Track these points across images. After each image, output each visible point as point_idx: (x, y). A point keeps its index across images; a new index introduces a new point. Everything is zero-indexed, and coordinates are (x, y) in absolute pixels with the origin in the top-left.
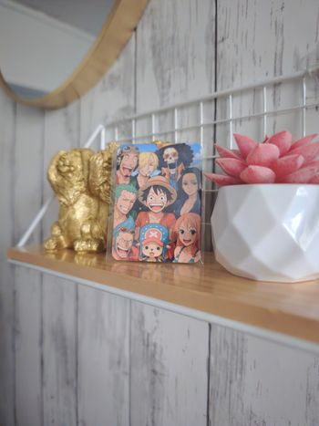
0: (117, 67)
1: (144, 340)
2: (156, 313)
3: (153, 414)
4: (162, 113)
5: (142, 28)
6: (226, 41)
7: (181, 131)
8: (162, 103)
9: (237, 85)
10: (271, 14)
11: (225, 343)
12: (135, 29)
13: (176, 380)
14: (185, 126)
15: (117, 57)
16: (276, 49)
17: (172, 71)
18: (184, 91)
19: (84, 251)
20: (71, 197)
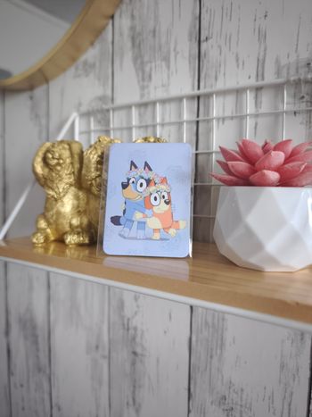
0: (91, 54)
1: (124, 325)
2: (136, 299)
3: (134, 392)
4: (145, 105)
5: (121, 16)
6: (210, 41)
7: (163, 125)
8: (142, 96)
9: (220, 86)
10: (255, 20)
12: (112, 17)
13: (158, 361)
14: (167, 120)
15: (92, 44)
16: (259, 54)
17: (153, 64)
18: (165, 86)
19: (75, 244)
20: (61, 190)
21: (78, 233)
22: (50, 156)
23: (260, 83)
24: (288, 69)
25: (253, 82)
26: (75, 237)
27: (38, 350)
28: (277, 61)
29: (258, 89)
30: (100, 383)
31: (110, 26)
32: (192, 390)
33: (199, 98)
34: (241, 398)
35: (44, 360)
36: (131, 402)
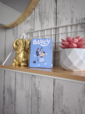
0: (29, 18)
1: (35, 90)
2: (39, 82)
3: (38, 109)
4: (42, 31)
5: (36, 9)
6: (59, 14)
7: (47, 36)
8: (42, 28)
10: (70, 8)
11: (58, 89)
12: (34, 9)
13: (45, 99)
14: (48, 34)
15: (29, 16)
16: (72, 17)
17: (44, 20)
18: (47, 26)
19: (23, 65)
20: (20, 51)
21: (24, 63)
22: (18, 42)
23: (72, 24)
24: (79, 20)
25: (70, 24)
26: (23, 64)
27: (12, 97)
28: (76, 18)
29: (71, 26)
30: (29, 107)
31: (34, 11)
32: (54, 108)
33: (56, 28)
34: (68, 110)
35: (13, 100)
36: (37, 112)
